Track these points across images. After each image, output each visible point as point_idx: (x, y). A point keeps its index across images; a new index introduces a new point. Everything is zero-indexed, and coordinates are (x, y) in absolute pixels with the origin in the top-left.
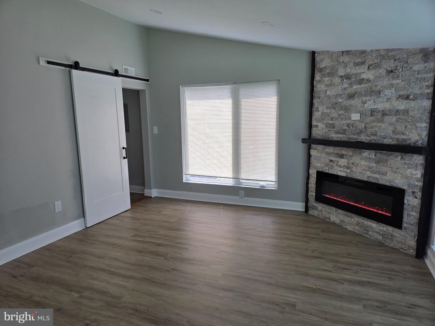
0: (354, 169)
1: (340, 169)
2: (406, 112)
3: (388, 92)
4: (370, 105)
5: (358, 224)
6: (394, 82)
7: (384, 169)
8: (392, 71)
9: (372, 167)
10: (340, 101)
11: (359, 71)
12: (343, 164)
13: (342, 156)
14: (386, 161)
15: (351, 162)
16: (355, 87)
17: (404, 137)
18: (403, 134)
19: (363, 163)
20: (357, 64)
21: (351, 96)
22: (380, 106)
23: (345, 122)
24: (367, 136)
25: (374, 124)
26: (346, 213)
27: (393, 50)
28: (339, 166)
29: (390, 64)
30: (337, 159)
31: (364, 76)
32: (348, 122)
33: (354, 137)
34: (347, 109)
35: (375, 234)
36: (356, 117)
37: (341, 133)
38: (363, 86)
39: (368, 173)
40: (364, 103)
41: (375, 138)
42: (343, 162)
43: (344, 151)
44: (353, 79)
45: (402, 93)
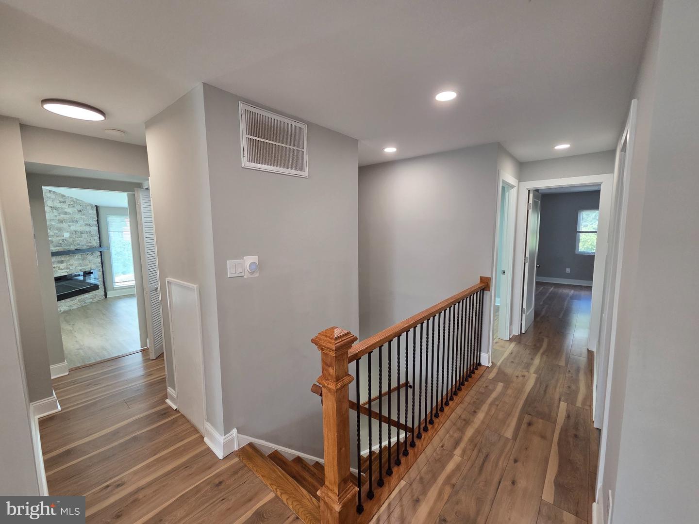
0: (71, 268)
1: (62, 271)
2: (90, 232)
3: (81, 222)
4: (73, 228)
5: (79, 301)
6: (82, 217)
7: (87, 262)
8: (80, 211)
9: (80, 264)
10: (53, 223)
11: (63, 207)
12: (63, 268)
13: (62, 262)
14: (87, 258)
15: (69, 264)
16: (62, 216)
17: (90, 244)
18: (90, 243)
19: (76, 262)
20: (60, 202)
21: (61, 221)
22: (79, 229)
23: (60, 238)
24: (75, 246)
25: (77, 239)
26: (71, 299)
27: (80, 200)
28: (61, 269)
29: (80, 208)
30: (59, 265)
31: (66, 210)
32: (63, 238)
33: (67, 248)
34: (60, 229)
35: (89, 300)
36: (67, 235)
37: (59, 246)
38: (66, 216)
39: (80, 268)
40: (70, 226)
41: (79, 246)
42: (63, 266)
43: (63, 258)
44: (60, 211)
45: (87, 223)
